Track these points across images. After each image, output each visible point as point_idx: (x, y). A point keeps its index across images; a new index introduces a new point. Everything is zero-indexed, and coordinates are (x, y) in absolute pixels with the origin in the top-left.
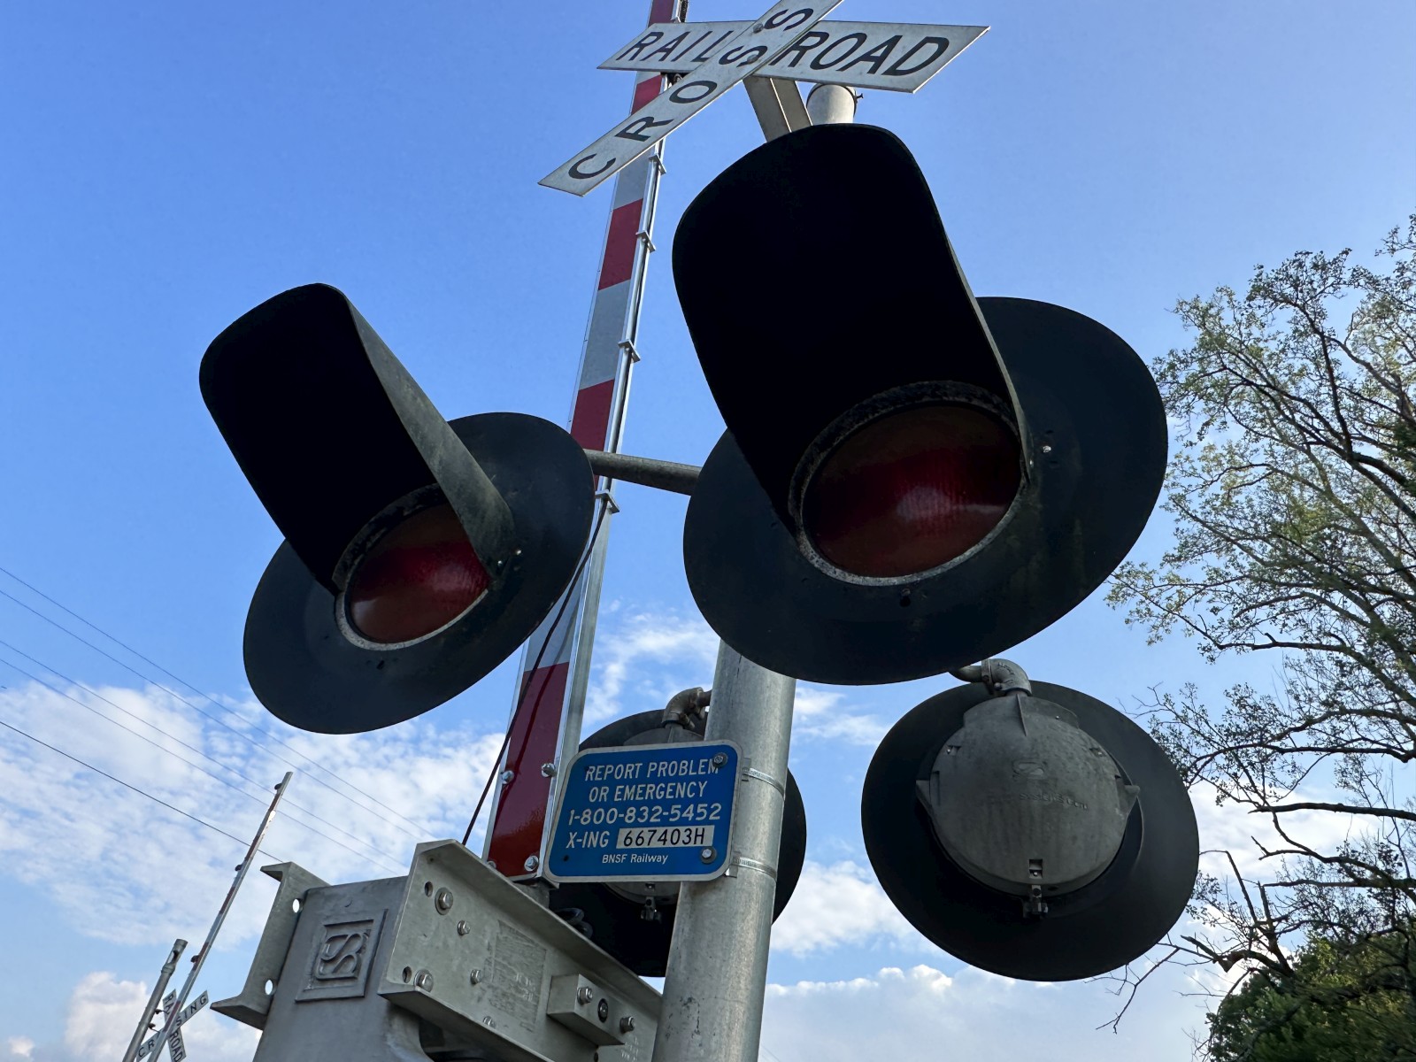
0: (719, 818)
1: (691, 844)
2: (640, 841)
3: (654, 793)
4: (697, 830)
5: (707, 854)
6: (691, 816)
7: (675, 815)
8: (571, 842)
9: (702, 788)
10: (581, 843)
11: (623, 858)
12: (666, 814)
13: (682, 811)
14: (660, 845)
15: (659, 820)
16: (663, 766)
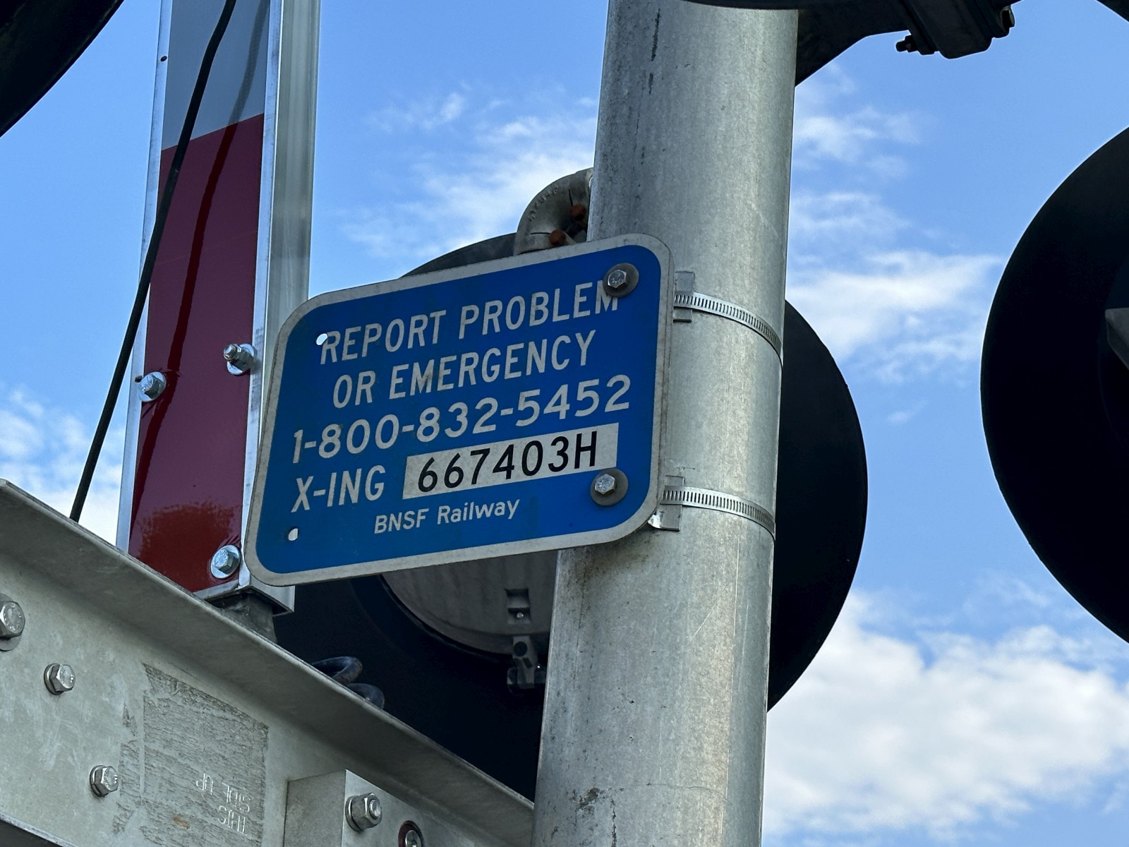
0: (625, 406)
1: (570, 469)
2: (454, 477)
3: (478, 371)
4: (579, 437)
5: (604, 485)
7: (529, 412)
8: (303, 498)
9: (584, 347)
10: (326, 497)
11: (420, 518)
12: (509, 411)
13: (543, 401)
14: (501, 478)
15: (493, 428)
16: (493, 310)
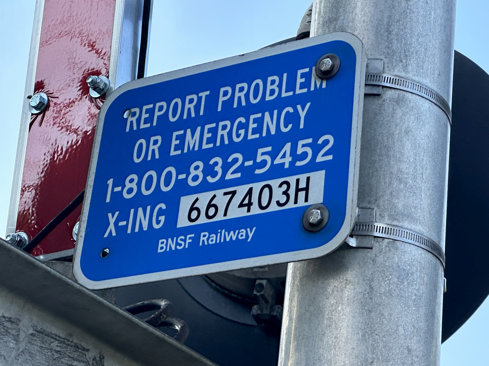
0: (330, 157)
1: (291, 205)
3: (230, 134)
4: (298, 180)
6: (288, 160)
7: (264, 163)
8: (112, 227)
9: (303, 114)
10: (127, 226)
11: (188, 241)
12: (249, 163)
13: (273, 155)
14: (243, 212)
15: (238, 175)
16: (241, 90)
